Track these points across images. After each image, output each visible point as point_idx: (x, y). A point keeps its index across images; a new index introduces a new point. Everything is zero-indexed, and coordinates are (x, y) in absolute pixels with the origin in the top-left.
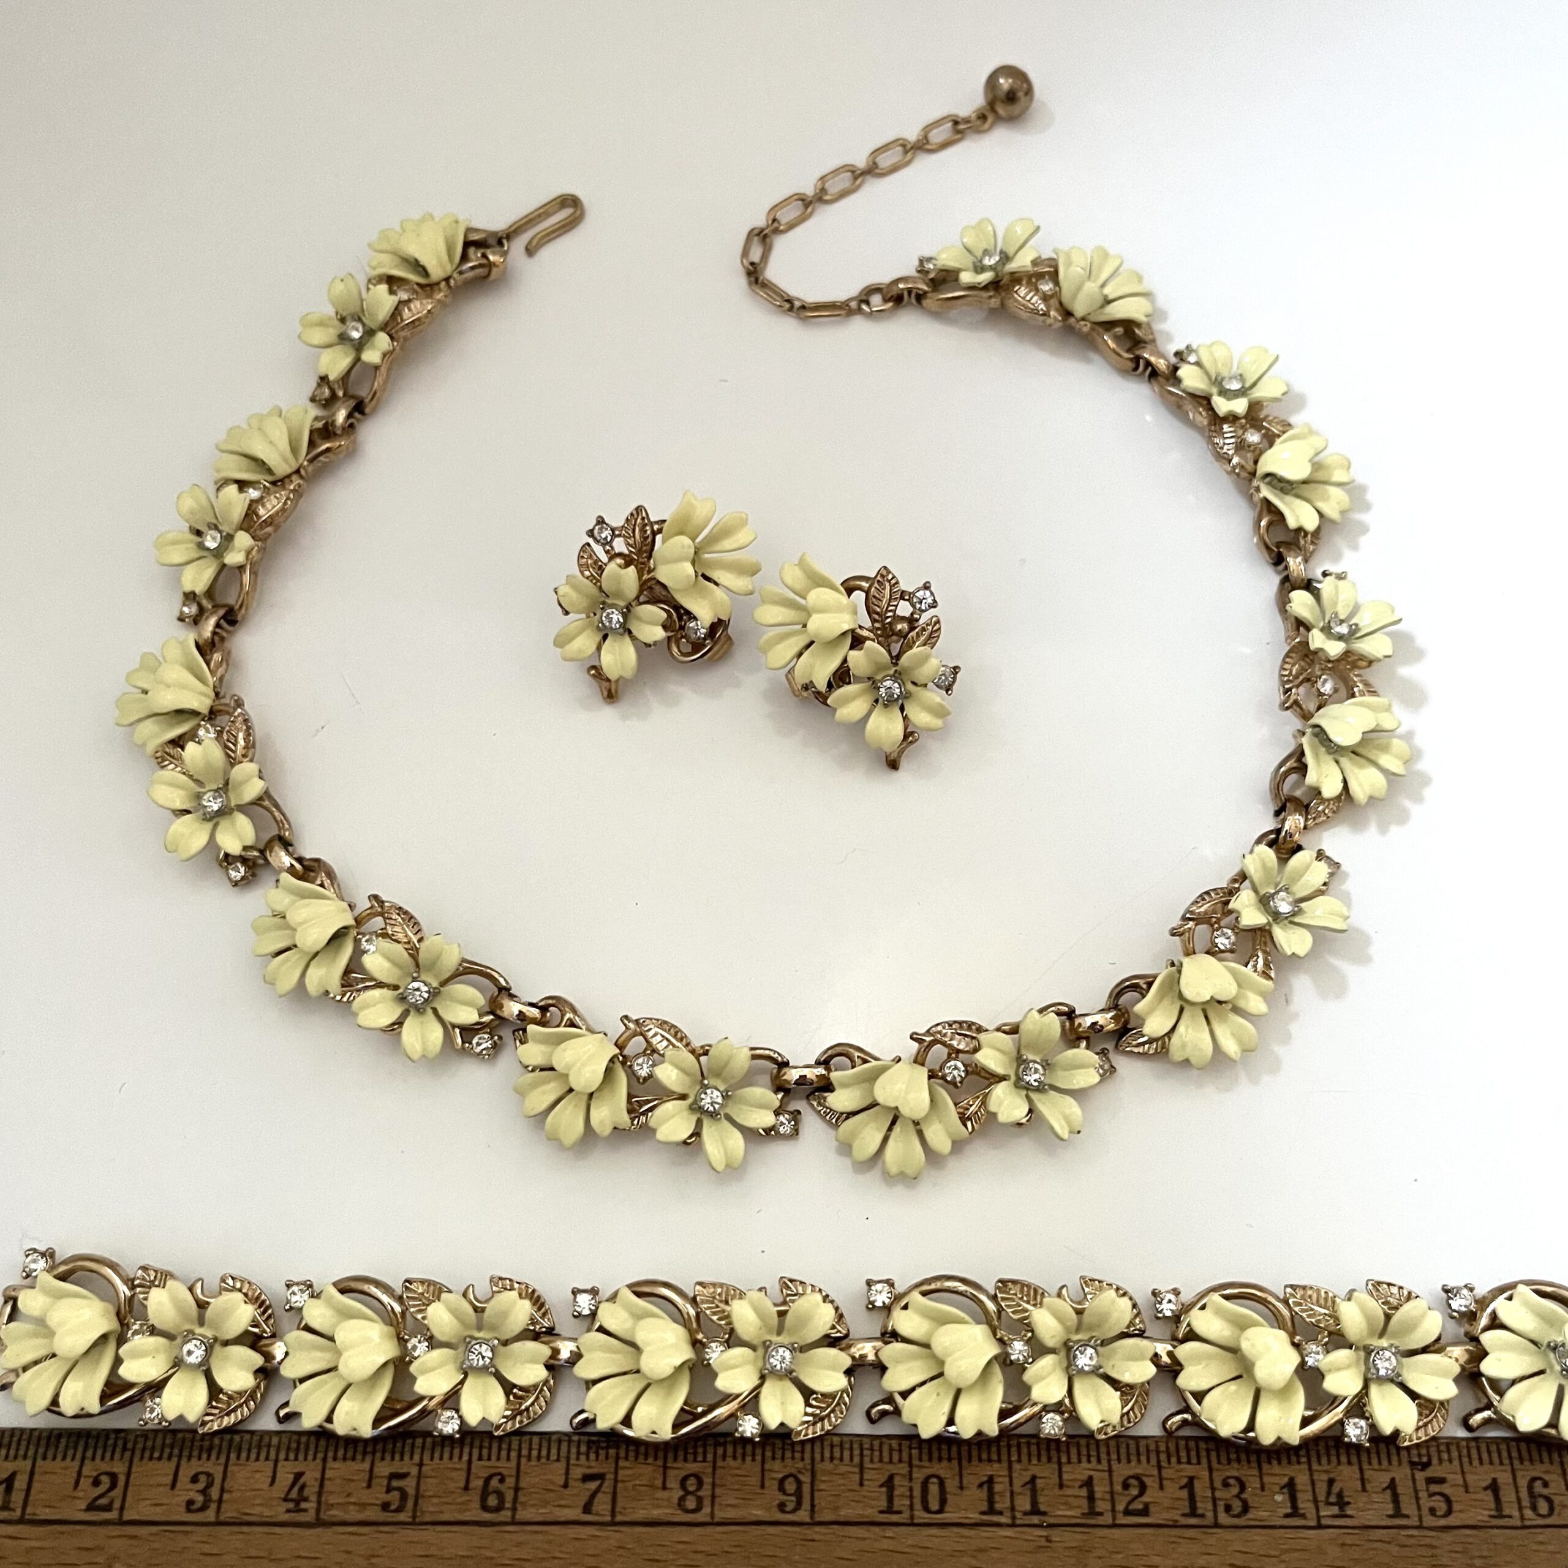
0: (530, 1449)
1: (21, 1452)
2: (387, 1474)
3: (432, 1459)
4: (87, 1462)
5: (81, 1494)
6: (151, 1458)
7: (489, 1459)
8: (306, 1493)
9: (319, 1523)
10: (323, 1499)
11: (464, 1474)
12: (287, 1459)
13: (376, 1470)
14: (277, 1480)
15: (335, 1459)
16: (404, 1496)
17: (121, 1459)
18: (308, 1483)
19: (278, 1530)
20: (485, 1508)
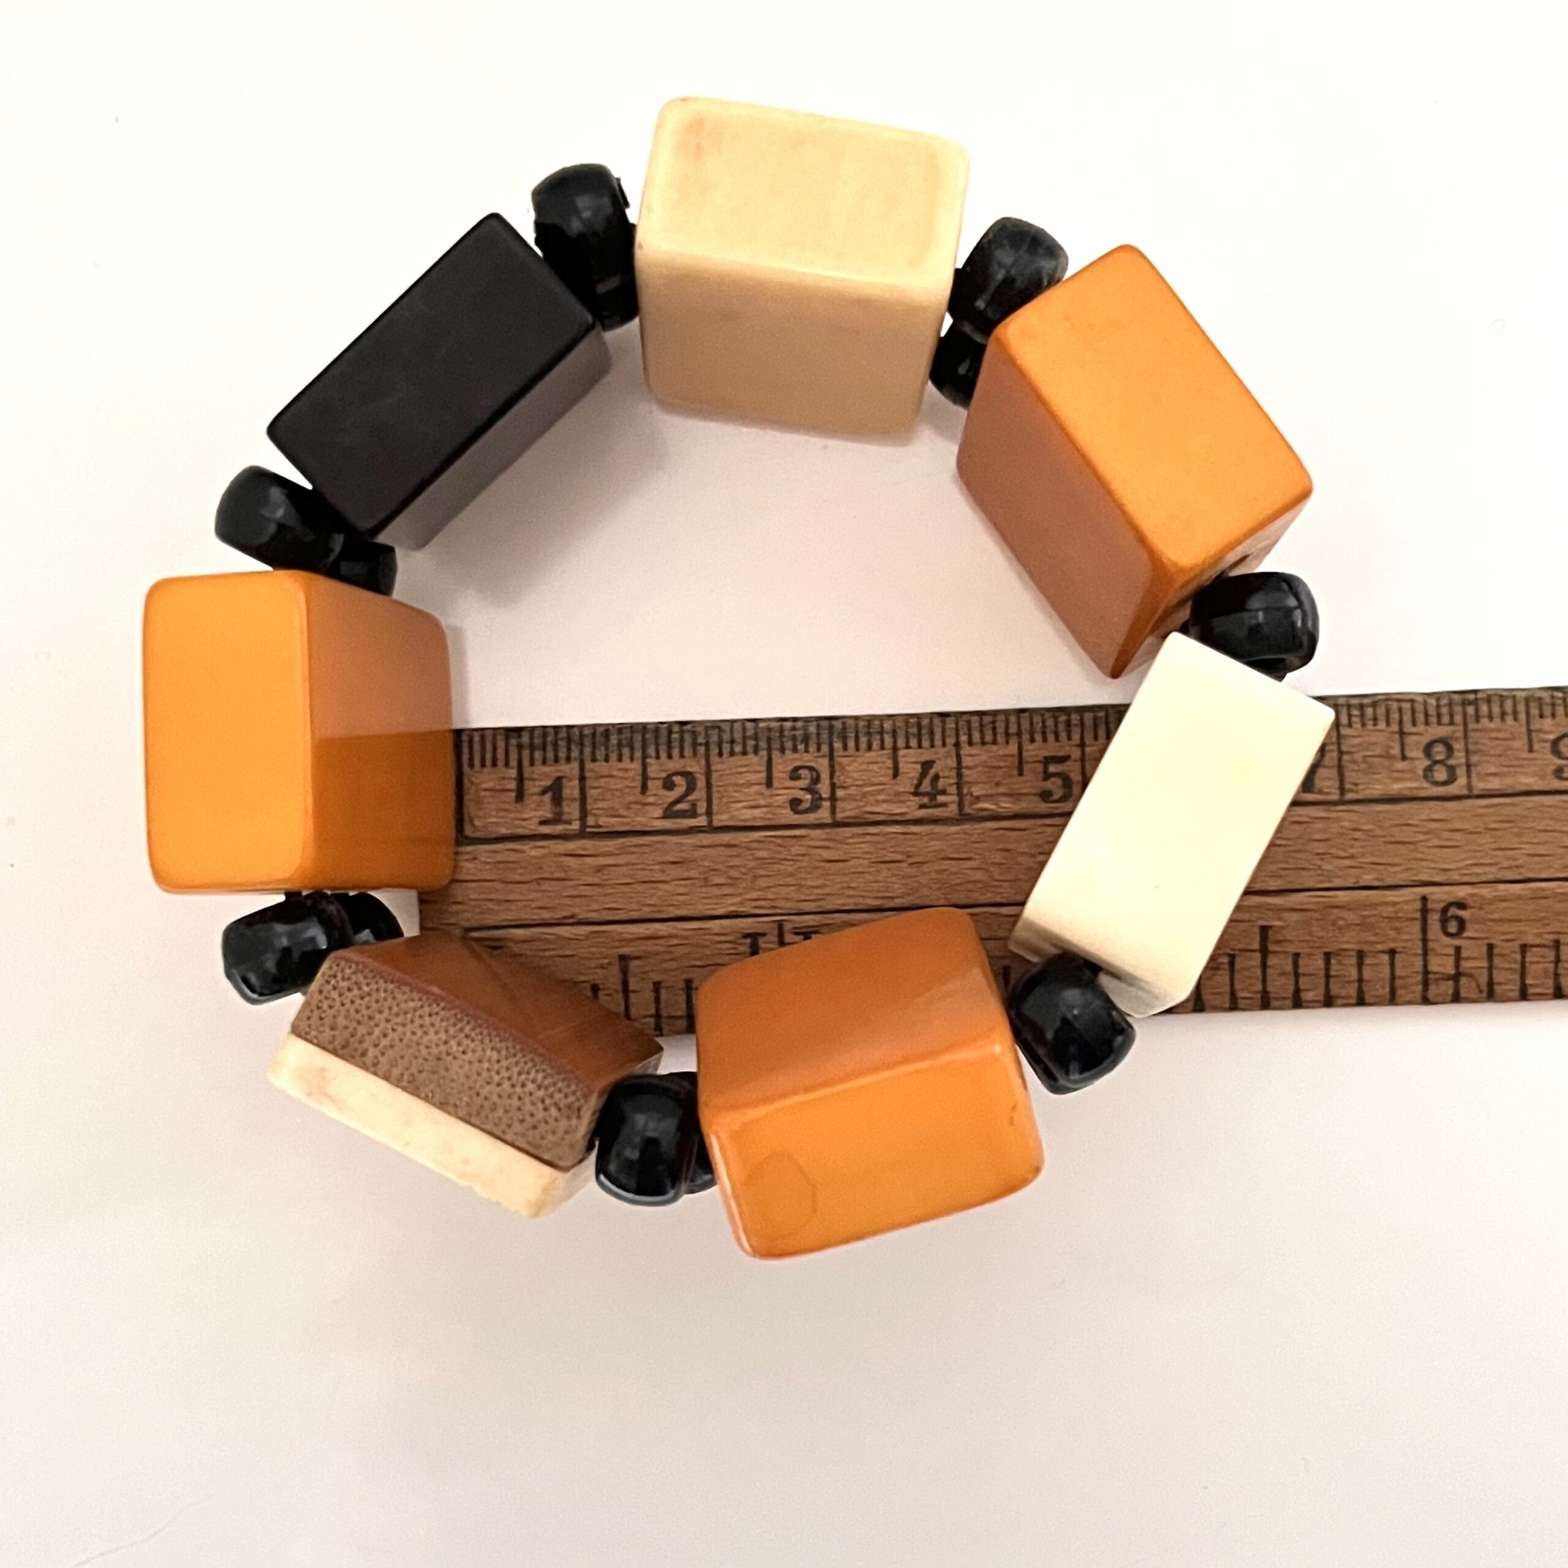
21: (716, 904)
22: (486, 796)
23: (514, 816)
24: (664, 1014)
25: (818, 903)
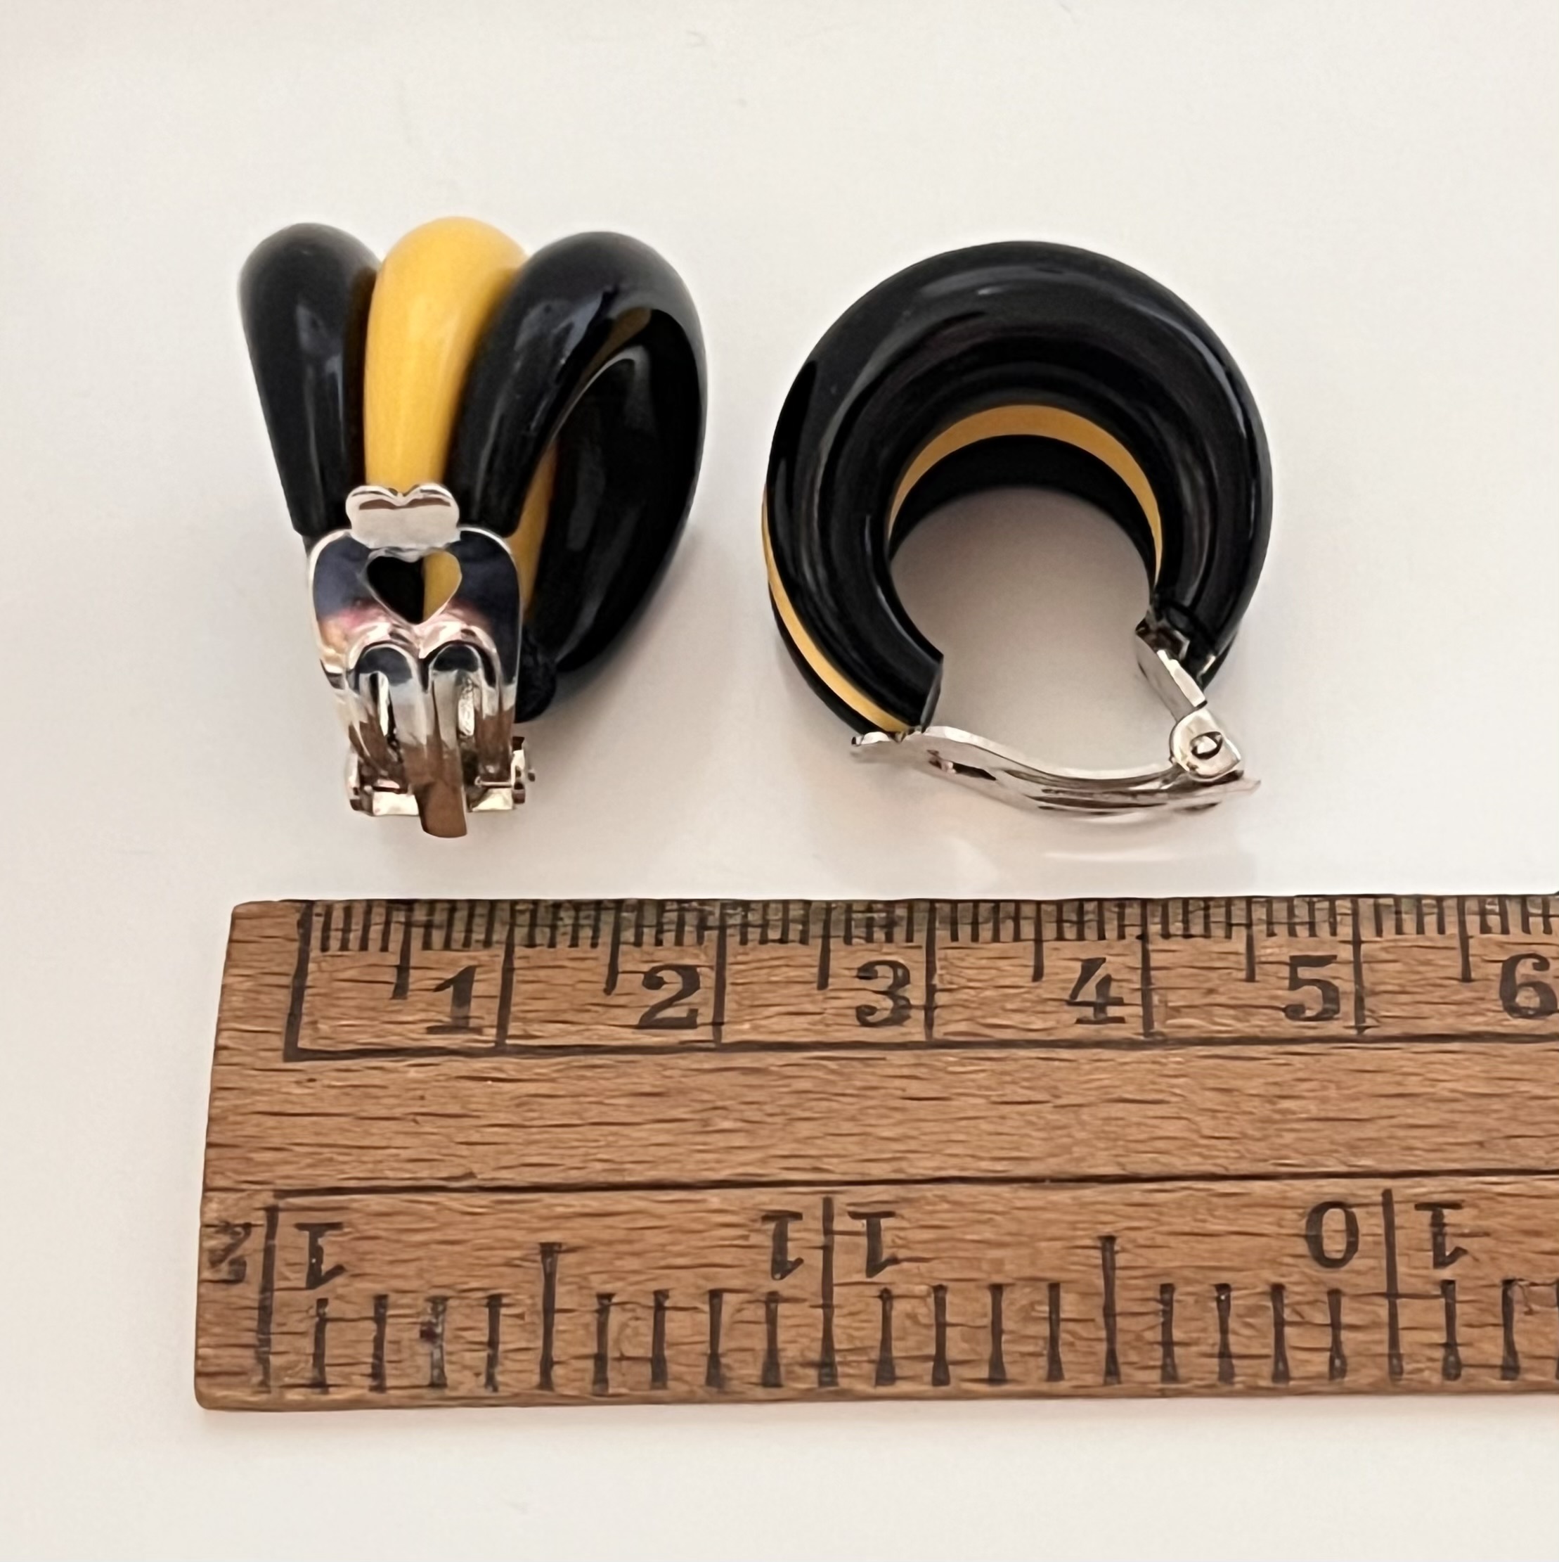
1: (479, 935)
2: (1288, 959)
3: (1379, 932)
4: (623, 948)
5: (622, 1000)
6: (764, 940)
7: (1505, 930)
8: (1114, 991)
9: (1151, 1039)
10: (1156, 999)
11: (1457, 955)
12: (1060, 937)
13: (1257, 953)
14: (1046, 971)
15: (1166, 935)
16: (1330, 992)
17: (700, 940)
18: (1114, 976)
19: (1066, 1053)
20: (1514, 1010)
21: (718, 1161)
22: (343, 990)
23: (386, 1018)
24: (612, 1353)
25: (895, 1165)
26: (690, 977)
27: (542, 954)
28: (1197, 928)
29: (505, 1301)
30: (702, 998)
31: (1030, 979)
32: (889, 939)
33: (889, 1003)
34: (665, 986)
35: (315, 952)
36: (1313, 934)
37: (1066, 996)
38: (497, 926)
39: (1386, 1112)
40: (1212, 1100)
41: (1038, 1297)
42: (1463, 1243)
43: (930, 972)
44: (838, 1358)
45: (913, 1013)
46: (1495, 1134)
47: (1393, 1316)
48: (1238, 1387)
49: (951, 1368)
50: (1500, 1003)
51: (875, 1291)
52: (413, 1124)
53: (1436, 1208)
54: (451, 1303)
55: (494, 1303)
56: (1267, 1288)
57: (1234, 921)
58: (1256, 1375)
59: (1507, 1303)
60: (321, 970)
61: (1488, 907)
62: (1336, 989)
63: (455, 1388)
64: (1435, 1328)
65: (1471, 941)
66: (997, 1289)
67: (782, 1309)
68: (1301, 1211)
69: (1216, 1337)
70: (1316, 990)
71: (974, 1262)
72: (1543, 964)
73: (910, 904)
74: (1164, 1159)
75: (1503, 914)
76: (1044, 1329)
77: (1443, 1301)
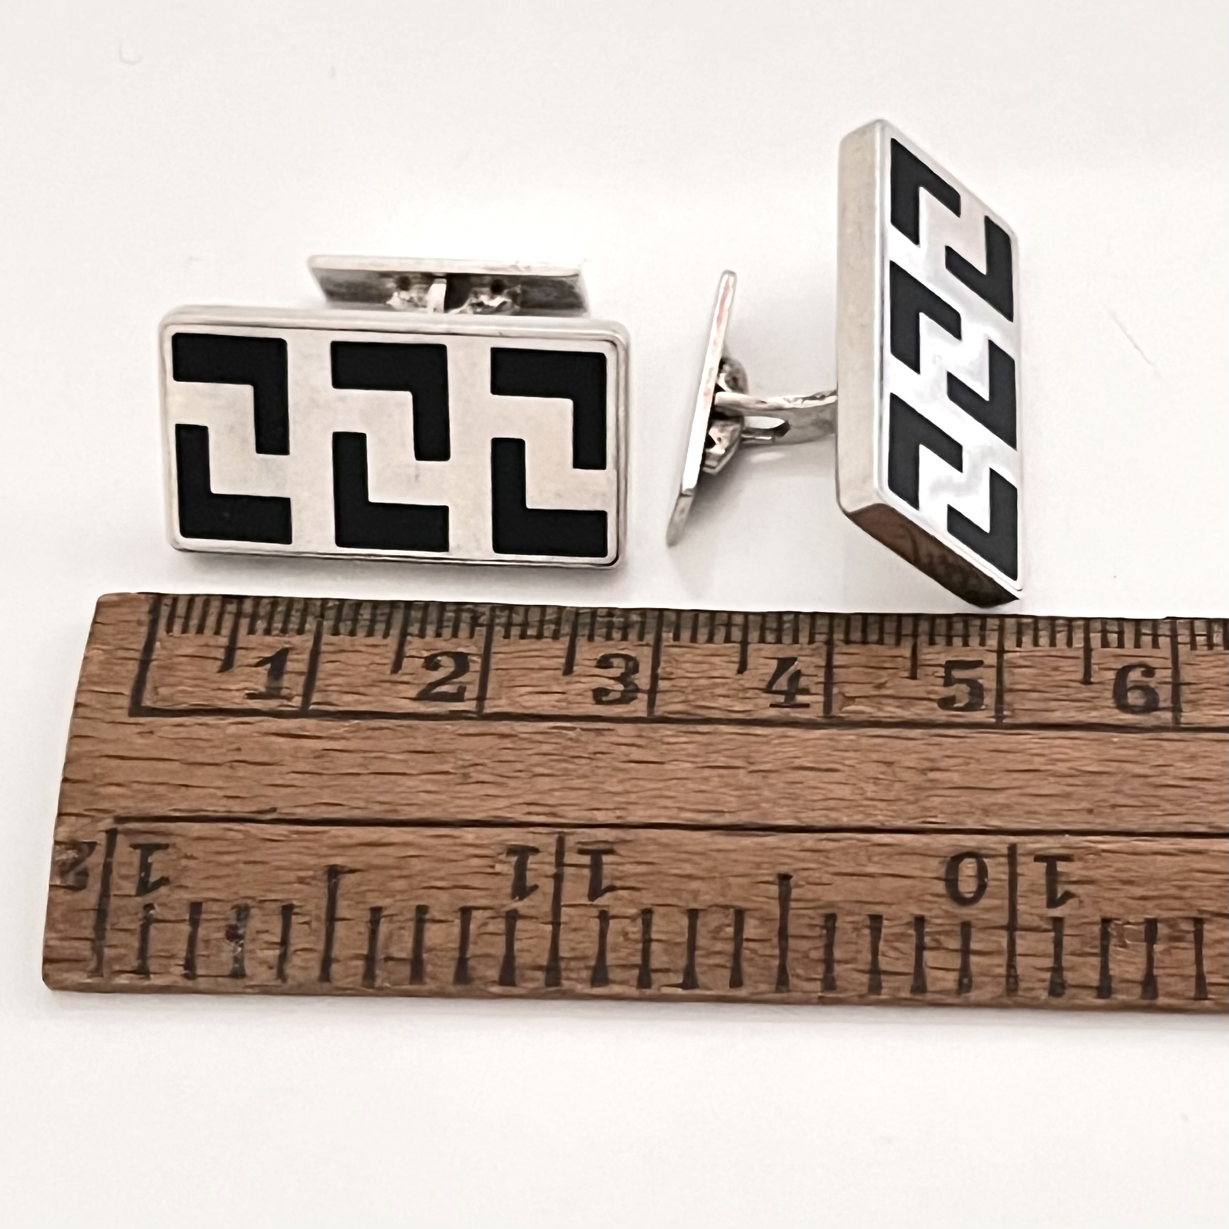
0: (1193, 635)
1: (293, 625)
2: (944, 663)
3: (1019, 644)
4: (409, 638)
5: (406, 678)
6: (523, 636)
7: (1121, 645)
8: (803, 682)
9: (830, 721)
10: (835, 690)
11: (1081, 663)
12: (762, 640)
13: (921, 657)
14: (749, 666)
15: (847, 641)
16: (976, 690)
17: (472, 635)
18: (804, 671)
19: (759, 730)
20: (1123, 707)
21: (474, 806)
22: (181, 664)
23: (215, 686)
24: (380, 956)
25: (619, 813)
26: (461, 661)
27: (343, 640)
28: (874, 637)
29: (296, 910)
30: (471, 677)
31: (735, 672)
32: (625, 638)
33: (620, 687)
34: (441, 669)
35: (161, 632)
36: (966, 644)
37: (763, 685)
38: (310, 619)
39: (1016, 784)
40: (874, 770)
41: (727, 921)
42: (1072, 888)
43: (656, 664)
44: (563, 965)
45: (640, 695)
46: (1101, 804)
47: (1012, 943)
48: (882, 997)
49: (654, 976)
50: (1112, 701)
51: (595, 912)
52: (231, 770)
53: (1050, 860)
54: (254, 911)
55: (287, 911)
56: (913, 920)
57: (904, 632)
58: (898, 989)
59: (1105, 936)
60: (163, 648)
61: (1108, 628)
62: (981, 687)
63: (251, 978)
64: (1045, 955)
65: (1093, 653)
66: (693, 914)
67: (520, 924)
68: (942, 859)
69: (869, 957)
70: (965, 688)
71: (676, 892)
72: (1149, 671)
73: (643, 612)
74: (833, 815)
75: (1121, 634)
76: (729, 947)
77: (1052, 934)
